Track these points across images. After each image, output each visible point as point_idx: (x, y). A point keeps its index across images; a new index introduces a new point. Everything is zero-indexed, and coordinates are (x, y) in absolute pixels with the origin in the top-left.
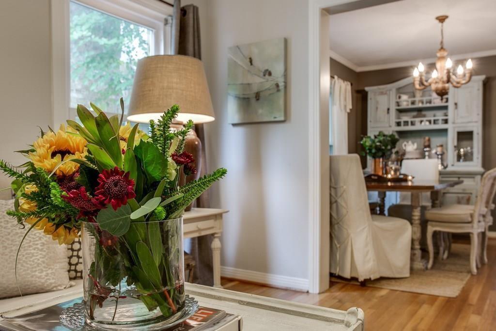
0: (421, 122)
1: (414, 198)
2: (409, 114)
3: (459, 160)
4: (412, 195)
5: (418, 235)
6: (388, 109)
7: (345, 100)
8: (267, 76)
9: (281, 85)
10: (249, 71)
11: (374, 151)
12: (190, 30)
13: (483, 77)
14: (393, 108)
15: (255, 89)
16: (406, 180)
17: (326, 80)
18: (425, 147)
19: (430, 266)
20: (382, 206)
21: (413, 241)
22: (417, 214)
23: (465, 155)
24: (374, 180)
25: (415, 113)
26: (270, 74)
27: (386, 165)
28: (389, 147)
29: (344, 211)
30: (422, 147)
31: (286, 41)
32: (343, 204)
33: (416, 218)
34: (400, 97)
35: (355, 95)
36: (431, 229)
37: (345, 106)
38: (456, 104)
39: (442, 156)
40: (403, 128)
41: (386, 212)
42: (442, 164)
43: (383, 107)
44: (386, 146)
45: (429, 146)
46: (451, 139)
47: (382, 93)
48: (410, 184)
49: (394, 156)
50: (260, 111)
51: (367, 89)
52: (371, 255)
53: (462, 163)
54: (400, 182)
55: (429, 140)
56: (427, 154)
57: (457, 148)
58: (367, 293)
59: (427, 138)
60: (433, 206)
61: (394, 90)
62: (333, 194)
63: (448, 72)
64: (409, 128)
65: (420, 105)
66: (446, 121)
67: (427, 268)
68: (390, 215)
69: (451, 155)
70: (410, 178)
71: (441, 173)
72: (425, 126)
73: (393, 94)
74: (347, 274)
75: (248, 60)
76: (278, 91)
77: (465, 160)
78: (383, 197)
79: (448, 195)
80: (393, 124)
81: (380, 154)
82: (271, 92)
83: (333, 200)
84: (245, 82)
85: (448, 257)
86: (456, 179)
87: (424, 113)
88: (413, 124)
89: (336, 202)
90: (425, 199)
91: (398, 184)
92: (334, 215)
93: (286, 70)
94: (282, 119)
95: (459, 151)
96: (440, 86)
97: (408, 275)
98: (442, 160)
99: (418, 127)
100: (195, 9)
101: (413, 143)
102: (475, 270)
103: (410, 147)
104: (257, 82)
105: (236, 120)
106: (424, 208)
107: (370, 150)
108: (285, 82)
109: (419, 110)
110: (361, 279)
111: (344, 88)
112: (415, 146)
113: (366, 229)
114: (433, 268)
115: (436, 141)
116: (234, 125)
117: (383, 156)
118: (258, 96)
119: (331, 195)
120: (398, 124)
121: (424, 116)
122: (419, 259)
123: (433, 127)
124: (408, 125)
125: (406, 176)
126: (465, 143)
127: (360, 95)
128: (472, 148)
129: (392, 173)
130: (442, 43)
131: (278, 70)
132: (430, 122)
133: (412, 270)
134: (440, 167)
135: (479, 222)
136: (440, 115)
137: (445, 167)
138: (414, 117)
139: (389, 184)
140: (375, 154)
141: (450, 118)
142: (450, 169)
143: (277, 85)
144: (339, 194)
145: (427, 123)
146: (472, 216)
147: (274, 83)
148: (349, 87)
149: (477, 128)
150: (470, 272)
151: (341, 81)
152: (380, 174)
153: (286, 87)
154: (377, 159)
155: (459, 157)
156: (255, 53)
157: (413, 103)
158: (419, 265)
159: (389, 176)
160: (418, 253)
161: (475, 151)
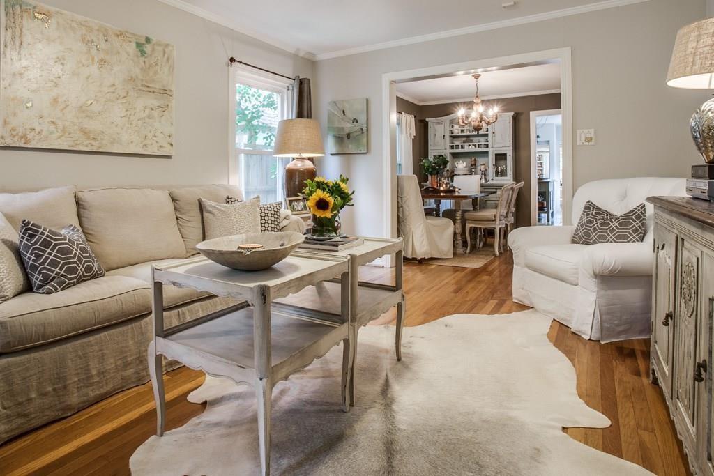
0: (469, 145)
1: (457, 204)
2: (460, 139)
3: (497, 176)
4: (455, 202)
5: (459, 230)
6: (444, 136)
7: (411, 129)
8: (355, 123)
9: (365, 129)
10: (343, 119)
11: (430, 170)
12: (305, 95)
13: (513, 113)
14: (448, 135)
15: (347, 131)
16: (454, 191)
17: (394, 117)
18: (472, 165)
19: (468, 252)
20: (437, 210)
21: (455, 234)
22: (459, 215)
23: (502, 171)
24: (431, 192)
25: (465, 139)
26: (357, 122)
27: (440, 180)
28: (442, 167)
29: (407, 213)
30: (470, 165)
31: (367, 100)
32: (407, 208)
33: (459, 218)
34: (453, 126)
35: (418, 123)
36: (468, 226)
37: (410, 134)
38: (494, 133)
39: (485, 173)
40: (455, 150)
41: (441, 215)
42: (485, 178)
43: (440, 134)
44: (439, 166)
45: (475, 165)
46: (491, 160)
47: (439, 123)
48: (457, 194)
49: (445, 173)
50: (350, 146)
51: (427, 120)
52: (425, 242)
53: (499, 178)
54: (450, 193)
55: (475, 160)
56: (473, 170)
57: (496, 165)
58: (423, 267)
59: (473, 158)
60: (475, 209)
61: (448, 122)
62: (400, 202)
63: (481, 115)
64: (460, 150)
65: (468, 133)
66: (487, 146)
67: (466, 253)
68: (443, 216)
69: (491, 171)
70: (457, 190)
71: (482, 186)
72: (472, 149)
73: (447, 123)
74: (410, 256)
75: (342, 112)
76: (363, 133)
77: (502, 176)
78: (438, 204)
79: (488, 202)
80: (448, 147)
81: (436, 172)
82: (357, 133)
83: (400, 205)
84: (340, 126)
85: (483, 247)
86: (495, 190)
87: (471, 139)
88: (463, 147)
89: (402, 207)
90: (467, 205)
91: (448, 194)
92: (401, 215)
93: (367, 119)
94: (365, 152)
95: (497, 168)
96: (476, 123)
97: (452, 257)
98: (485, 175)
99: (467, 149)
100: (308, 80)
101: (463, 162)
102: (498, 253)
103: (461, 165)
104: (348, 127)
105: (334, 151)
106: (464, 212)
107: (428, 169)
108: (367, 127)
109: (468, 136)
110: (419, 259)
111: (409, 120)
112: (465, 165)
113: (422, 225)
114: (469, 253)
115: (480, 161)
116: (332, 154)
117: (437, 173)
118: (349, 136)
119: (398, 202)
120: (452, 147)
121: (472, 141)
122: (461, 247)
123: (478, 150)
124: (459, 148)
125: (455, 188)
126: (502, 162)
127: (422, 124)
128: (506, 166)
129: (444, 186)
130: (477, 93)
131: (362, 119)
132: (475, 146)
133: (455, 254)
134: (483, 181)
135: (500, 220)
136: (482, 141)
137: (487, 181)
138: (464, 142)
139: (442, 194)
140: (431, 172)
141: (490, 143)
142: (490, 182)
143: (362, 129)
144: (404, 201)
145: (473, 147)
146: (495, 216)
147: (359, 127)
148: (413, 119)
149: (509, 151)
150: (494, 255)
151: (407, 115)
152: (436, 187)
153: (367, 130)
154: (433, 176)
155: (497, 173)
156: (347, 107)
157: (462, 131)
158: (460, 250)
159: (442, 189)
160: (460, 242)
161: (508, 168)
